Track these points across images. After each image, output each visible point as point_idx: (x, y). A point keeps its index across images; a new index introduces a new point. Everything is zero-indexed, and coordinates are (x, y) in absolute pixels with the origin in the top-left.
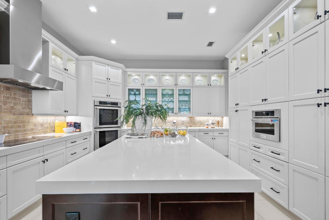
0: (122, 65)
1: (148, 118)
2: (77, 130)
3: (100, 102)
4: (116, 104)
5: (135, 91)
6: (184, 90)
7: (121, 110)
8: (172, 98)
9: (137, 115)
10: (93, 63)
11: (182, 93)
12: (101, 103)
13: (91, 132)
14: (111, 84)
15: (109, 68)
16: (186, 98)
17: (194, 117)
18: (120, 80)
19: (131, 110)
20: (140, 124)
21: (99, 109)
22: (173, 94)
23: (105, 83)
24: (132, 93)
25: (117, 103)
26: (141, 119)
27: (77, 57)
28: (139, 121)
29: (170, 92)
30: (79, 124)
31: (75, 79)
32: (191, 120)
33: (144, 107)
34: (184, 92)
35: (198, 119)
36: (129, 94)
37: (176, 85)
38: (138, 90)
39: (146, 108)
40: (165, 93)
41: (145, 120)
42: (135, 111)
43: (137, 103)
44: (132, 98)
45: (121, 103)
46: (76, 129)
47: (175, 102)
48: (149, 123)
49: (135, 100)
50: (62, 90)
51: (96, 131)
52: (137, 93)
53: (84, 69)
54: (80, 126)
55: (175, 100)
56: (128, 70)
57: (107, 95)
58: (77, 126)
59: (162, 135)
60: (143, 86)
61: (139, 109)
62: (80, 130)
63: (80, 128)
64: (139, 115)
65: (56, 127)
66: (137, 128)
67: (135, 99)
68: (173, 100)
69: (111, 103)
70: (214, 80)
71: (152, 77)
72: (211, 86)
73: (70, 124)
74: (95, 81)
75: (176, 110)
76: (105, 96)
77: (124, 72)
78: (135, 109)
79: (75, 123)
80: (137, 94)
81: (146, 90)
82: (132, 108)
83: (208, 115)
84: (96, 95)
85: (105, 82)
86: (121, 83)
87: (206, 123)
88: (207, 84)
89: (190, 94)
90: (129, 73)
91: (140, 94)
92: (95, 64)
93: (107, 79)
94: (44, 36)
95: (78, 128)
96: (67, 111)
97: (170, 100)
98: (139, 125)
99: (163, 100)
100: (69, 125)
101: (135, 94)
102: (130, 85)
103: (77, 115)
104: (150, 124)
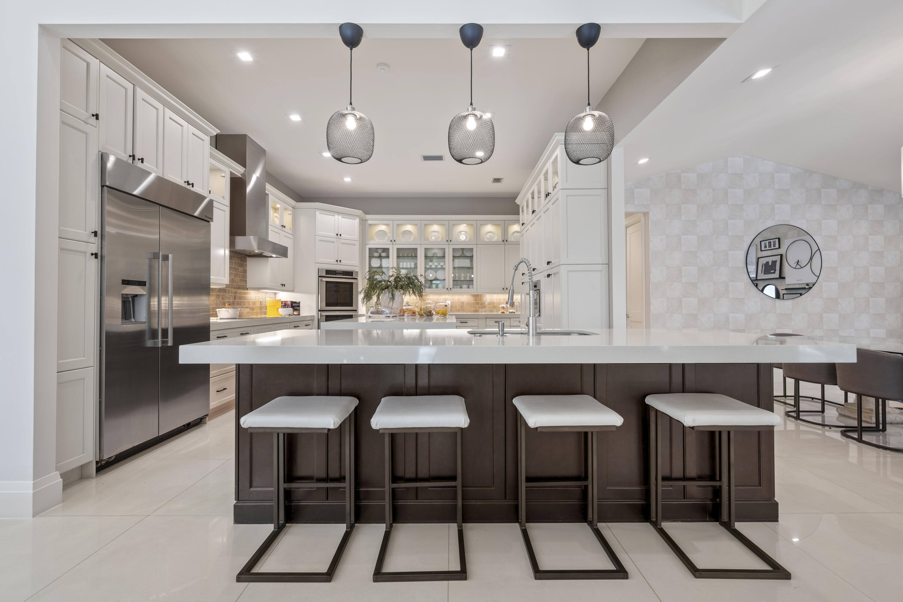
0: (359, 212)
1: (397, 293)
2: (295, 313)
3: (326, 270)
4: (349, 274)
5: (380, 251)
6: (463, 249)
7: (357, 284)
8: (442, 264)
9: (383, 289)
10: (318, 213)
11: (459, 254)
12: (328, 272)
13: (314, 316)
14: (342, 243)
15: (340, 217)
16: (466, 263)
17: (481, 295)
18: (356, 236)
19: (375, 282)
20: (387, 301)
21: (325, 282)
22: (444, 257)
23: (334, 242)
24: (376, 254)
25: (352, 272)
26: (387, 294)
27: (294, 204)
28: (385, 296)
29: (440, 254)
30: (298, 303)
31: (291, 236)
32: (476, 300)
33: (392, 279)
34: (463, 252)
35: (488, 298)
36: (371, 257)
37: (449, 241)
38: (386, 250)
39: (395, 279)
40: (430, 254)
41: (393, 295)
42: (380, 284)
43: (382, 274)
44: (375, 263)
45: (357, 272)
46: (294, 311)
47: (447, 269)
48: (399, 299)
49: (381, 267)
50: (287, 257)
51: (321, 315)
52: (384, 254)
53: (303, 221)
54: (299, 306)
55: (446, 267)
56: (368, 217)
57: (337, 261)
58: (295, 306)
59: (414, 314)
60: (394, 243)
61: (385, 281)
62: (299, 312)
63: (299, 310)
64: (386, 288)
65: (268, 308)
66: (382, 304)
67: (381, 265)
68: (444, 267)
69: (342, 272)
70: (514, 233)
71: (409, 227)
72: (507, 243)
73: (285, 303)
74: (320, 240)
75: (449, 283)
76: (334, 261)
77: (363, 222)
78: (380, 281)
79: (292, 303)
80: (384, 257)
81: (398, 249)
82: (376, 279)
83: (503, 291)
84: (320, 260)
85: (334, 240)
86: (358, 240)
87: (501, 306)
88: (501, 240)
89: (472, 256)
90: (370, 222)
91: (388, 257)
92: (320, 213)
93: (337, 235)
94: (268, 191)
95: (296, 310)
96: (284, 285)
97: (439, 267)
98: (385, 301)
99: (428, 266)
100: (285, 305)
101: (380, 257)
102: (372, 242)
103: (293, 291)
104: (400, 301)
